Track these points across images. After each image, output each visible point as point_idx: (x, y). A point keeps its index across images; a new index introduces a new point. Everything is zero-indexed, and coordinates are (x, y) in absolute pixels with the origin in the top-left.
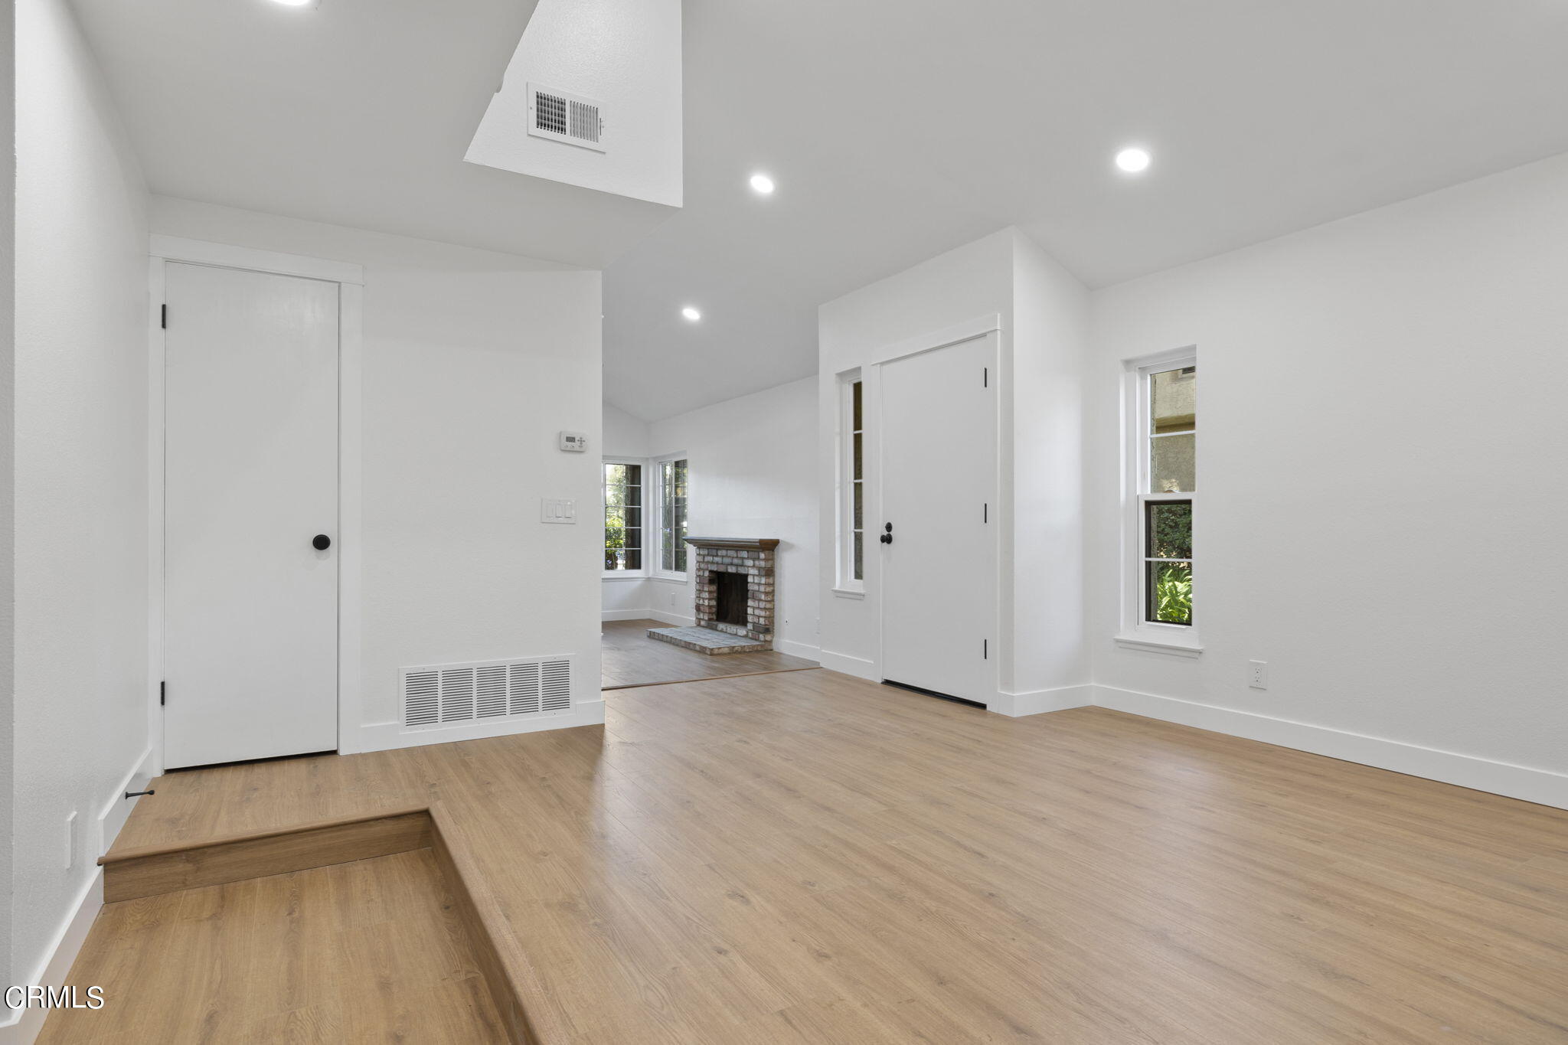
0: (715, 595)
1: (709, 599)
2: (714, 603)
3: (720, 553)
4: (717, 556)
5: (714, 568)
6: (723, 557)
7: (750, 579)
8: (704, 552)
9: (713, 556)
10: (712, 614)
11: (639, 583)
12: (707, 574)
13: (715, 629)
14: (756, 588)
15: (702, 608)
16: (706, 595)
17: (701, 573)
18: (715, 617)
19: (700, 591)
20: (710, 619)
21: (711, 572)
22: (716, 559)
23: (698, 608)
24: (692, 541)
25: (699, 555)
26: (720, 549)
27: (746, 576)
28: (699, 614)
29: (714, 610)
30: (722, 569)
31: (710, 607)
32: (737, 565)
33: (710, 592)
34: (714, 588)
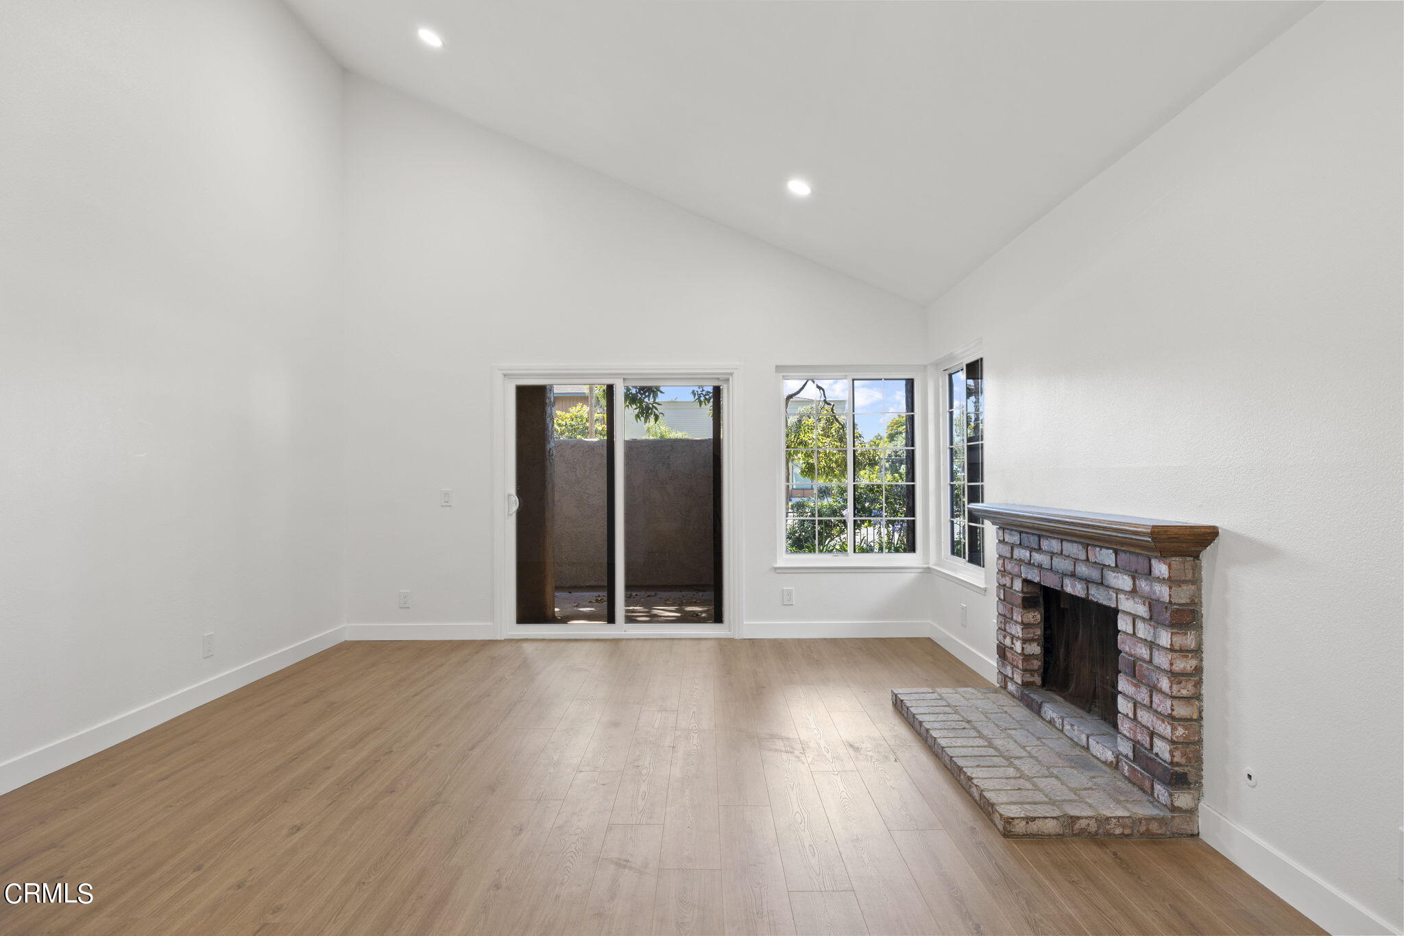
0: (1039, 632)
1: (1025, 641)
2: (1035, 649)
3: (1045, 544)
4: (1039, 550)
5: (1034, 576)
6: (1052, 554)
7: (1123, 624)
8: (1014, 538)
9: (1032, 550)
10: (1032, 672)
11: (908, 577)
12: (1018, 585)
13: (1036, 709)
14: (1143, 652)
15: (1009, 655)
16: (1017, 630)
17: (1007, 581)
18: (1037, 679)
19: (1005, 619)
20: (1026, 685)
21: (1026, 582)
22: (1037, 557)
23: (1002, 652)
24: (994, 517)
25: (1002, 542)
26: (1047, 537)
27: (1110, 615)
28: (1004, 665)
29: (1037, 664)
30: (1051, 581)
31: (1027, 658)
32: (1087, 581)
33: (1026, 626)
34: (1035, 616)
